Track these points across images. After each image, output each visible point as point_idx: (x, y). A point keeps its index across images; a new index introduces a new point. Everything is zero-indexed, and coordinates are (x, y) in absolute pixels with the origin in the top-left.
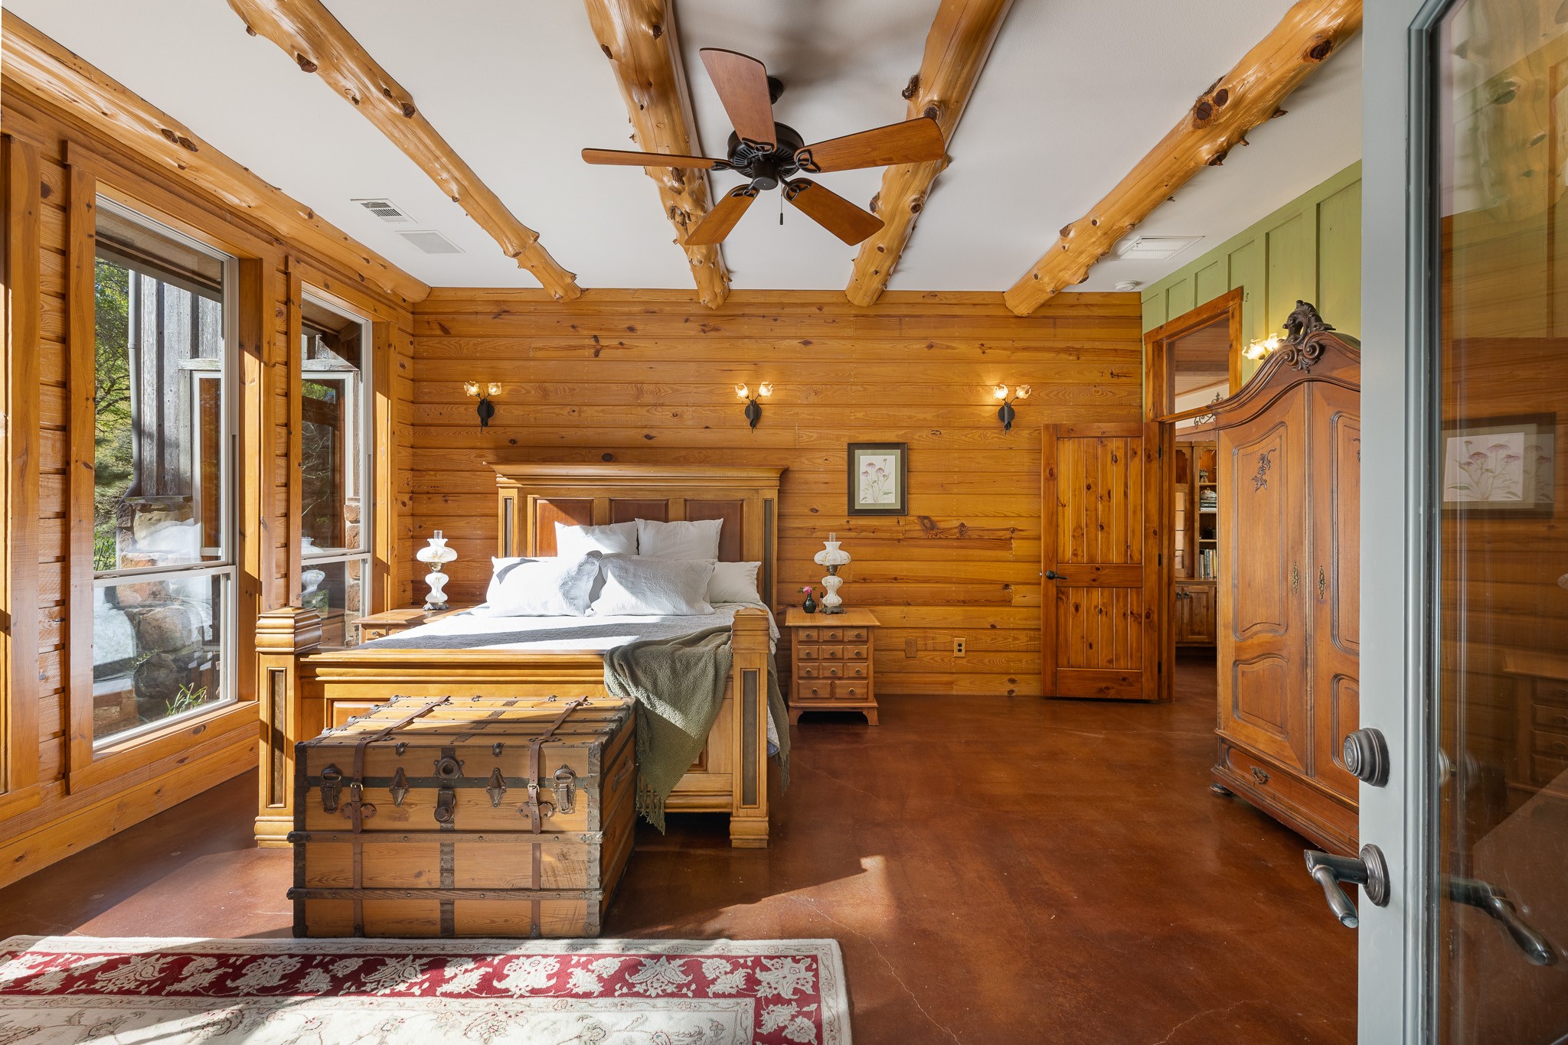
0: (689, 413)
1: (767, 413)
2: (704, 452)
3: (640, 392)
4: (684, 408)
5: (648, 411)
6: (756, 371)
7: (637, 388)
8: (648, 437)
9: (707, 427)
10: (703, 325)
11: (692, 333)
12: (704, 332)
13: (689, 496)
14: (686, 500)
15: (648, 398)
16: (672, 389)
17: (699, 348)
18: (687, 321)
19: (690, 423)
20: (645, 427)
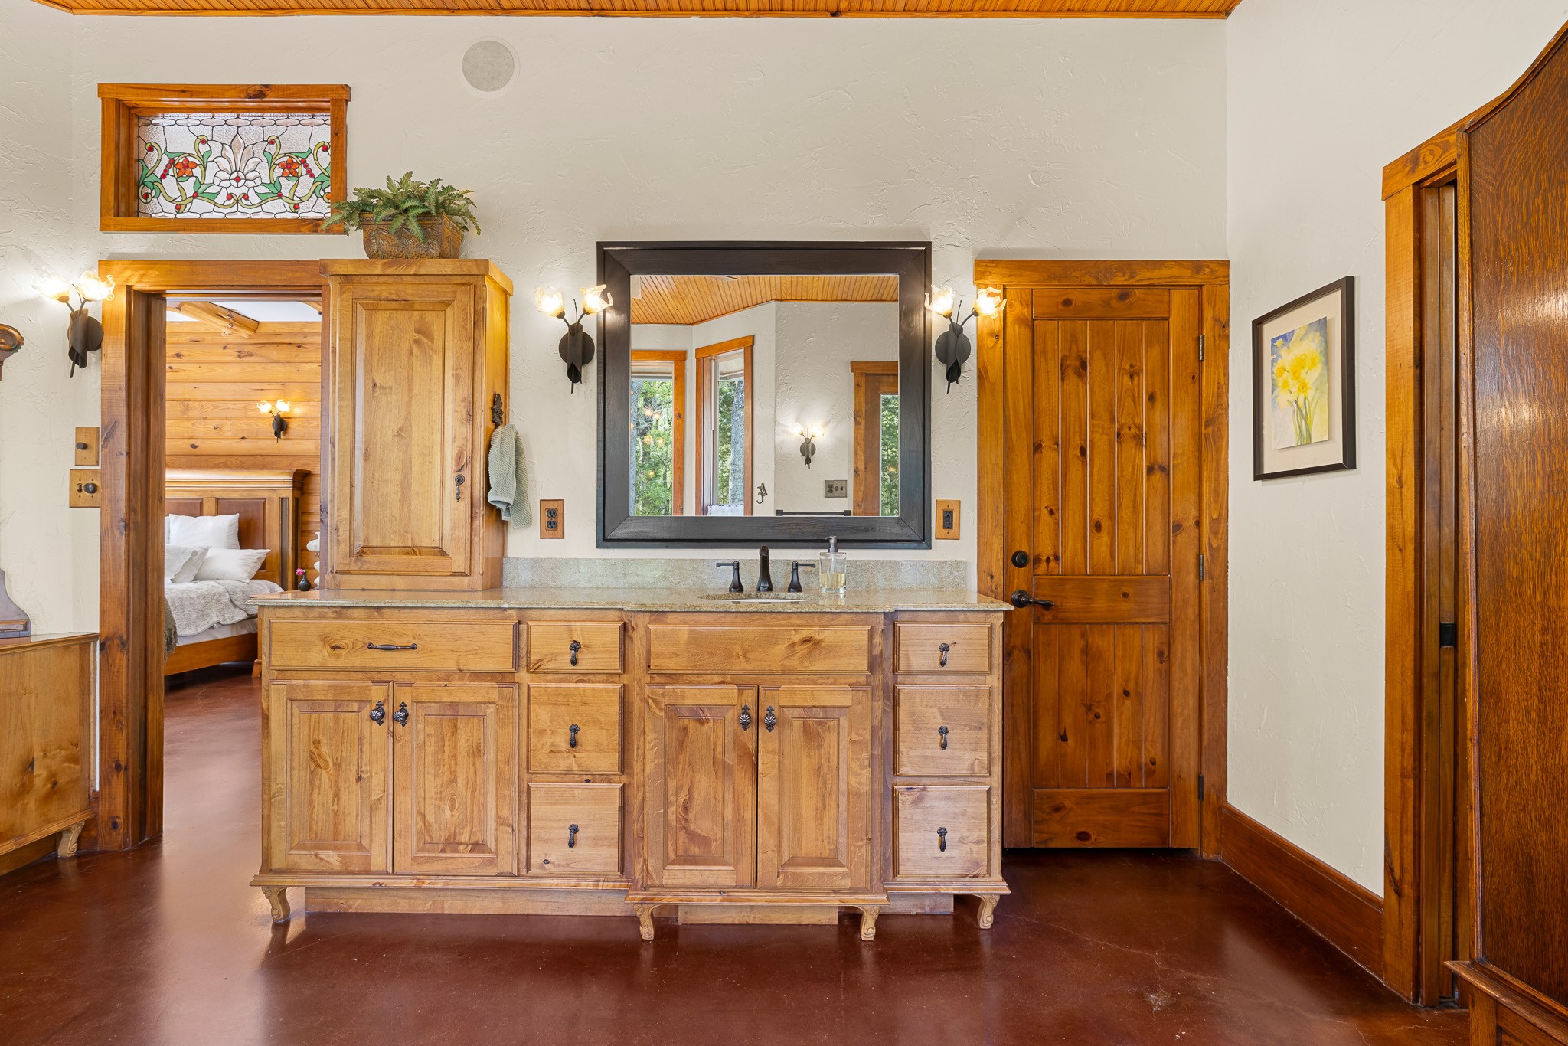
0: (227, 426)
1: (293, 426)
2: (240, 458)
3: (187, 409)
4: (224, 422)
5: (193, 424)
6: (284, 387)
7: (184, 405)
8: (194, 446)
9: (243, 438)
10: (239, 352)
11: (229, 358)
12: (240, 357)
13: (219, 495)
14: (217, 500)
15: (191, 414)
16: (213, 405)
17: (234, 371)
18: (225, 348)
19: (228, 434)
20: (192, 438)
